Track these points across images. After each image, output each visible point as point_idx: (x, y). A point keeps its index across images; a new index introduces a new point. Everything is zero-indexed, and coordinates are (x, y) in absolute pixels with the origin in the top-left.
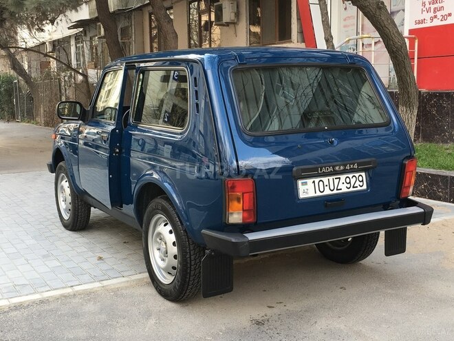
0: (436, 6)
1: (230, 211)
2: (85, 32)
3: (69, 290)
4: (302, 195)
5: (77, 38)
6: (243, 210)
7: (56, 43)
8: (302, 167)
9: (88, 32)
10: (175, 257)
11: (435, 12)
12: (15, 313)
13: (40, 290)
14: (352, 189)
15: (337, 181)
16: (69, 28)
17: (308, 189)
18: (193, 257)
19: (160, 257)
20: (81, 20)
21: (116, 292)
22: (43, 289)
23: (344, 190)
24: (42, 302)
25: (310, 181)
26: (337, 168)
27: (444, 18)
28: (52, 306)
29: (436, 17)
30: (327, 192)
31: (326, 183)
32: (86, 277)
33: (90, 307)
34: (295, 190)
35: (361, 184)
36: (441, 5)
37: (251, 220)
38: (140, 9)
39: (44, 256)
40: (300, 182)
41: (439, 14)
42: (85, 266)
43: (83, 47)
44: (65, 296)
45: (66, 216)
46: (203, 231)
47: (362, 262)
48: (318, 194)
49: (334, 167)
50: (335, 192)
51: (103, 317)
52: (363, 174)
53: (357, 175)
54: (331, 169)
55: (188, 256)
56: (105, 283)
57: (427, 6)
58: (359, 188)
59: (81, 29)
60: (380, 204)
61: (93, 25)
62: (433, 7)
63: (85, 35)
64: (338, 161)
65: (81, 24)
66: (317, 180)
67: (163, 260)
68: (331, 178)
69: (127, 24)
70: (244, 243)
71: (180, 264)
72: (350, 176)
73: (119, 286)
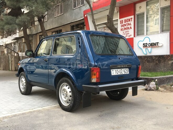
0: (127, 33)
1: (92, 78)
2: (17, 41)
3: (32, 110)
4: (112, 74)
5: (14, 43)
6: (97, 78)
7: (7, 45)
8: (113, 65)
9: (18, 42)
10: (70, 96)
11: (127, 34)
12: (15, 117)
13: (21, 110)
14: (125, 73)
15: (121, 70)
16: (12, 40)
17: (114, 72)
18: (77, 95)
19: (64, 97)
20: (16, 38)
21: (48, 110)
22: (22, 110)
23: (123, 73)
24: (23, 114)
25: (114, 70)
26: (122, 66)
27: (129, 36)
28: (27, 115)
29: (127, 36)
30: (119, 74)
31: (119, 71)
32: (36, 107)
33: (41, 114)
34: (110, 72)
35: (128, 72)
36: (128, 33)
37: (99, 81)
38: (36, 34)
39: (18, 102)
40: (112, 70)
41: (128, 35)
42: (34, 104)
43: (16, 46)
44: (31, 112)
45: (23, 90)
46: (83, 85)
47: (123, 100)
48: (117, 74)
49: (121, 66)
50: (121, 74)
51: (47, 117)
52: (128, 69)
53: (126, 69)
54: (120, 66)
55: (76, 95)
56: (43, 108)
57: (124, 33)
58: (127, 73)
59: (16, 41)
60: (131, 79)
61: (20, 39)
62: (126, 33)
63: (17, 42)
64: (122, 64)
65: (16, 39)
66: (116, 70)
67: (65, 98)
68: (120, 69)
69: (32, 39)
70: (98, 88)
71: (73, 98)
72: (125, 69)
73: (48, 108)
